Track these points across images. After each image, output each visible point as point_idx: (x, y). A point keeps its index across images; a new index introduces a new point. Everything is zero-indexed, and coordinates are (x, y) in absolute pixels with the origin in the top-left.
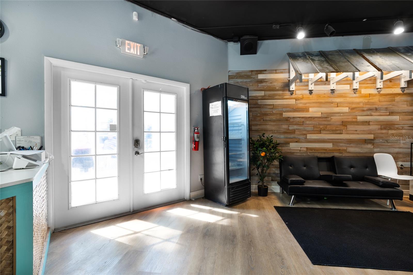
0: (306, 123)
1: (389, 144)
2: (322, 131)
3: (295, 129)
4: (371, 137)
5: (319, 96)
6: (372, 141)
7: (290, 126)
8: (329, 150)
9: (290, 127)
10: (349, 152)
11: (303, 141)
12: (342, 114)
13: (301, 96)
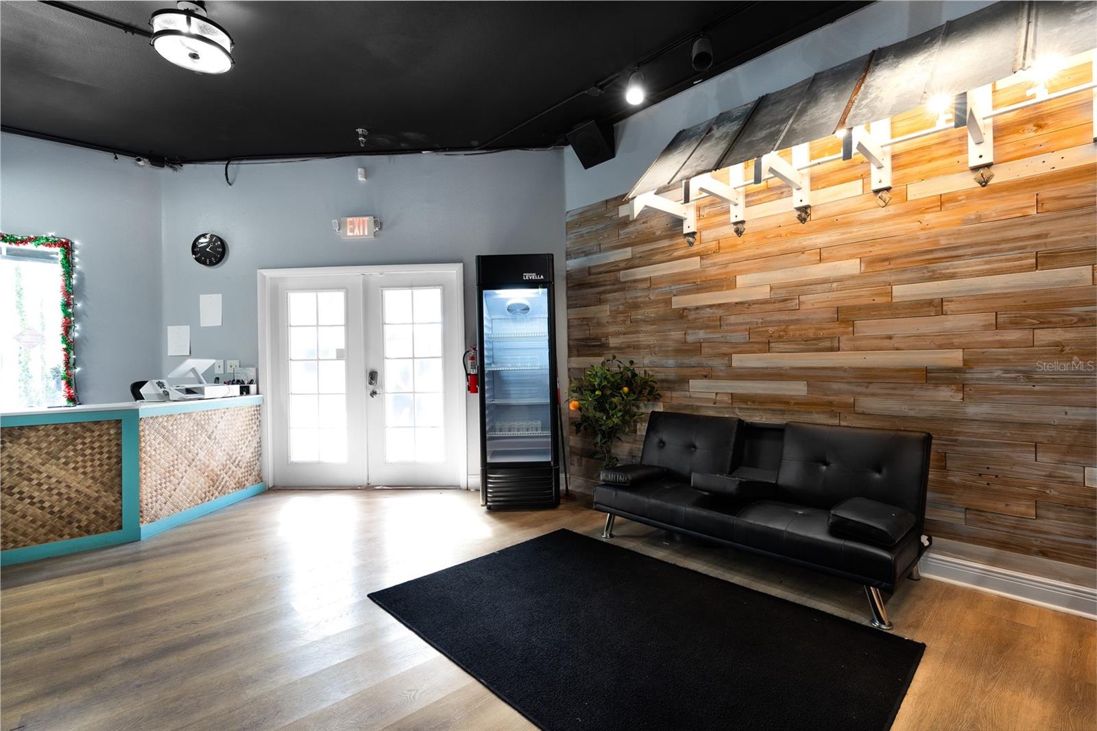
0: (728, 322)
1: (1037, 388)
2: (773, 344)
3: (702, 341)
4: (954, 358)
5: (762, 235)
6: (957, 376)
7: (690, 331)
8: (795, 404)
9: (688, 334)
10: (863, 413)
11: (721, 374)
12: (835, 285)
13: (713, 245)
